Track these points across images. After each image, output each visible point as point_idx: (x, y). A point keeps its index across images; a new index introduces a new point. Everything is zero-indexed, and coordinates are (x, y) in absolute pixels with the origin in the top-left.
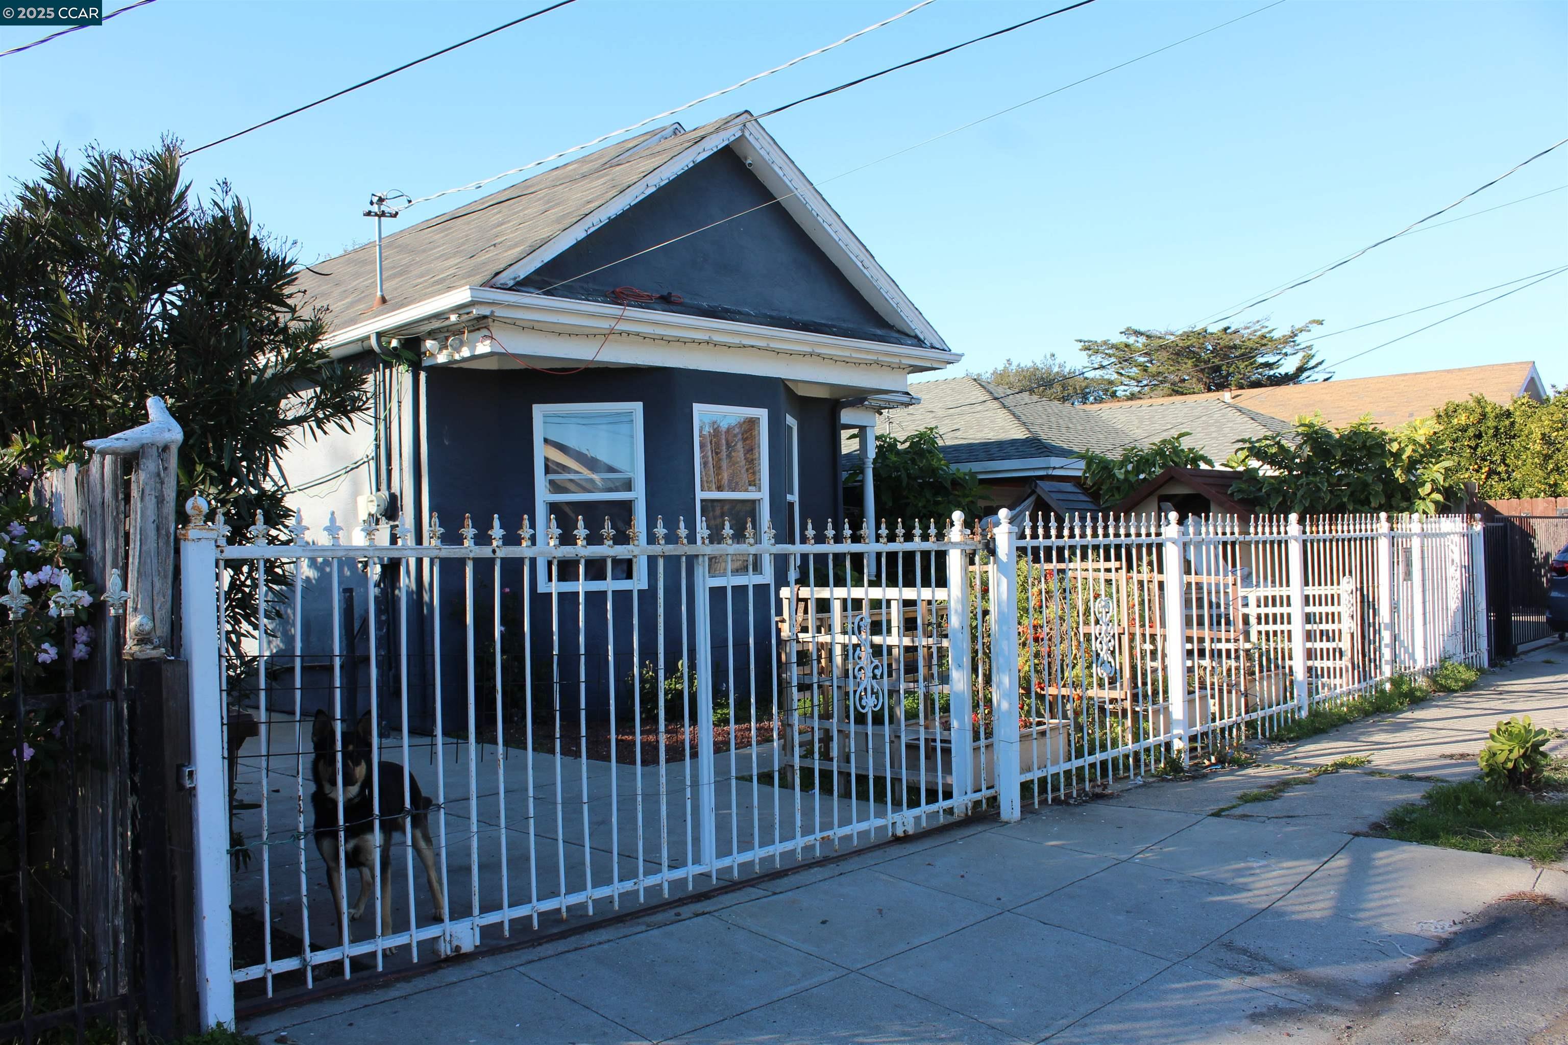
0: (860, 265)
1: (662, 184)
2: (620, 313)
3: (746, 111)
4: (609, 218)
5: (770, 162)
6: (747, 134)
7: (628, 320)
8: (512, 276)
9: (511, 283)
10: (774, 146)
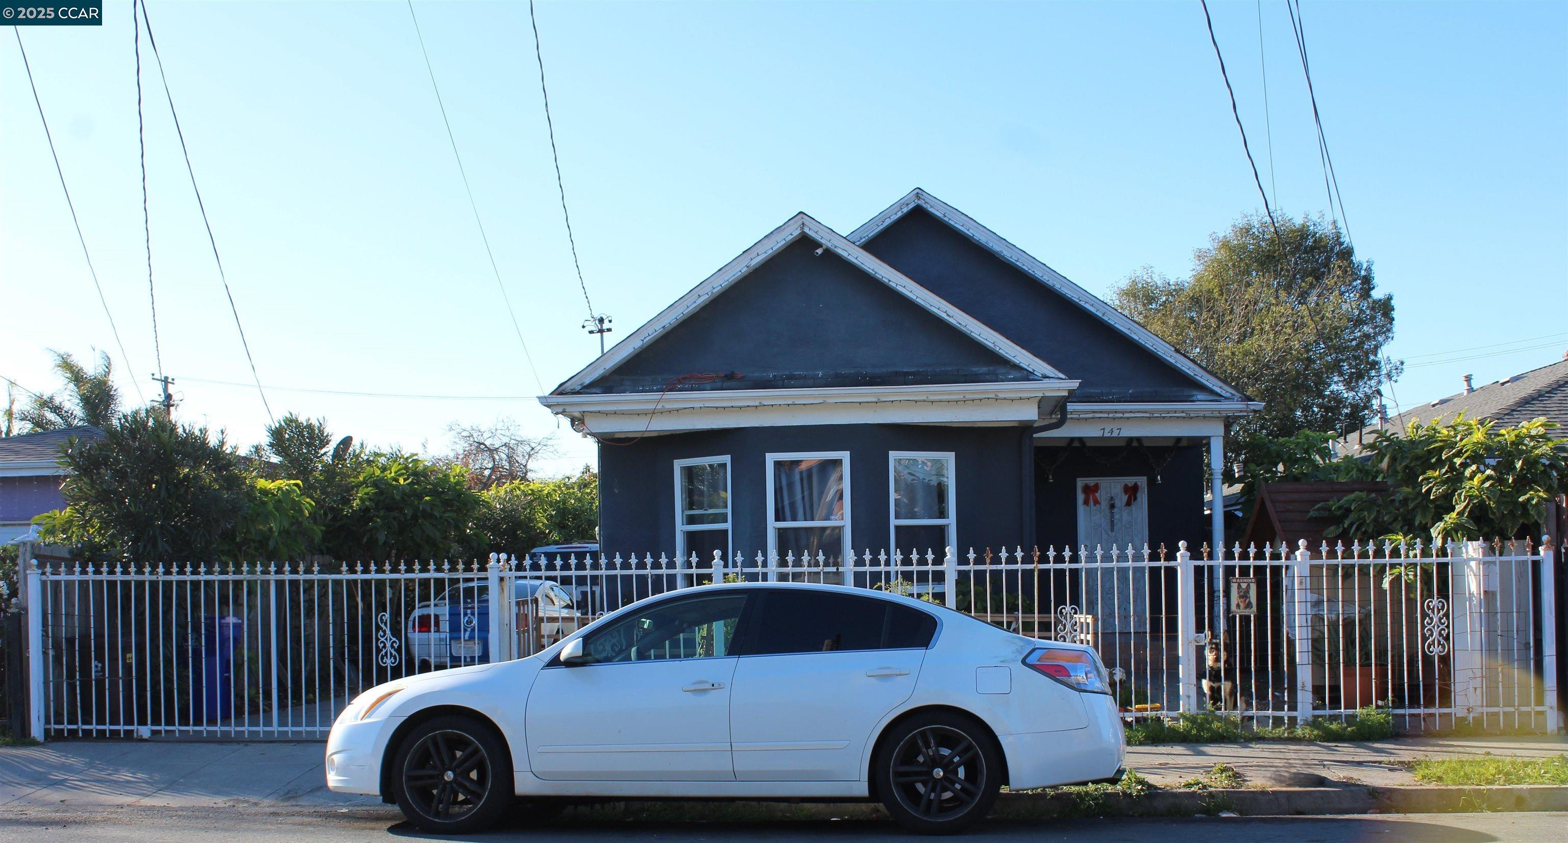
0: (944, 316)
1: (715, 291)
2: (659, 397)
3: (801, 213)
4: (664, 327)
5: (833, 248)
6: (806, 230)
7: (668, 400)
8: (580, 383)
9: (578, 388)
10: (833, 233)
